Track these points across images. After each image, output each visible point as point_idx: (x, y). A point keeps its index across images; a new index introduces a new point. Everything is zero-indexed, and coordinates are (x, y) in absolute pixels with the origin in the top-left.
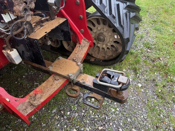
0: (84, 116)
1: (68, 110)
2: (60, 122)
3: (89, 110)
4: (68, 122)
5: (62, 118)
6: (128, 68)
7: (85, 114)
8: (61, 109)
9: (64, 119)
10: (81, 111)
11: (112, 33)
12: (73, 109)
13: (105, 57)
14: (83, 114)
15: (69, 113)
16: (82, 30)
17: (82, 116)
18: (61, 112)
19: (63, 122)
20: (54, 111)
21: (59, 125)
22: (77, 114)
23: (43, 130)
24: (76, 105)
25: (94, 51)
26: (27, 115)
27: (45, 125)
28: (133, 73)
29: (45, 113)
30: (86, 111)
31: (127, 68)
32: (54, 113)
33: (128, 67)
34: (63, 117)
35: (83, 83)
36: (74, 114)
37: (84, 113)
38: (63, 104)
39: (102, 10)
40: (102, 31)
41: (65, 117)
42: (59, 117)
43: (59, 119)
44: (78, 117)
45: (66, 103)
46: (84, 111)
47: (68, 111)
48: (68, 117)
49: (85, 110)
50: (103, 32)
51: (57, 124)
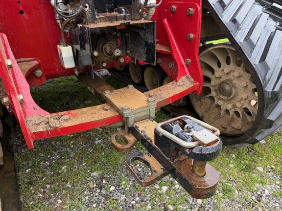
0: (133, 208)
1: (114, 184)
2: (92, 195)
3: (148, 201)
4: (103, 201)
5: (98, 191)
6: (272, 168)
7: (137, 205)
8: (105, 176)
9: (100, 193)
10: (133, 197)
11: (249, 83)
12: (123, 186)
13: (226, 128)
14: (133, 202)
15: (112, 188)
16: (188, 60)
17: (131, 205)
18: (102, 181)
19: (96, 196)
20: (95, 174)
21: (87, 198)
22: (123, 197)
23: (63, 191)
24: (131, 183)
25: (210, 112)
26: (34, 133)
27: (70, 186)
28: (278, 182)
29: (82, 171)
30: (142, 201)
31: (268, 166)
32: (92, 177)
33: (273, 166)
34: (101, 190)
35: (142, 132)
36: (119, 194)
37: (136, 202)
38: (113, 170)
39: (230, 30)
40: (230, 77)
41: (104, 192)
42: (95, 185)
43: (93, 188)
44: (122, 203)
45: (119, 172)
46: (138, 198)
47: (114, 186)
48: (108, 193)
49: (140, 198)
50: (232, 79)
51: (86, 196)
